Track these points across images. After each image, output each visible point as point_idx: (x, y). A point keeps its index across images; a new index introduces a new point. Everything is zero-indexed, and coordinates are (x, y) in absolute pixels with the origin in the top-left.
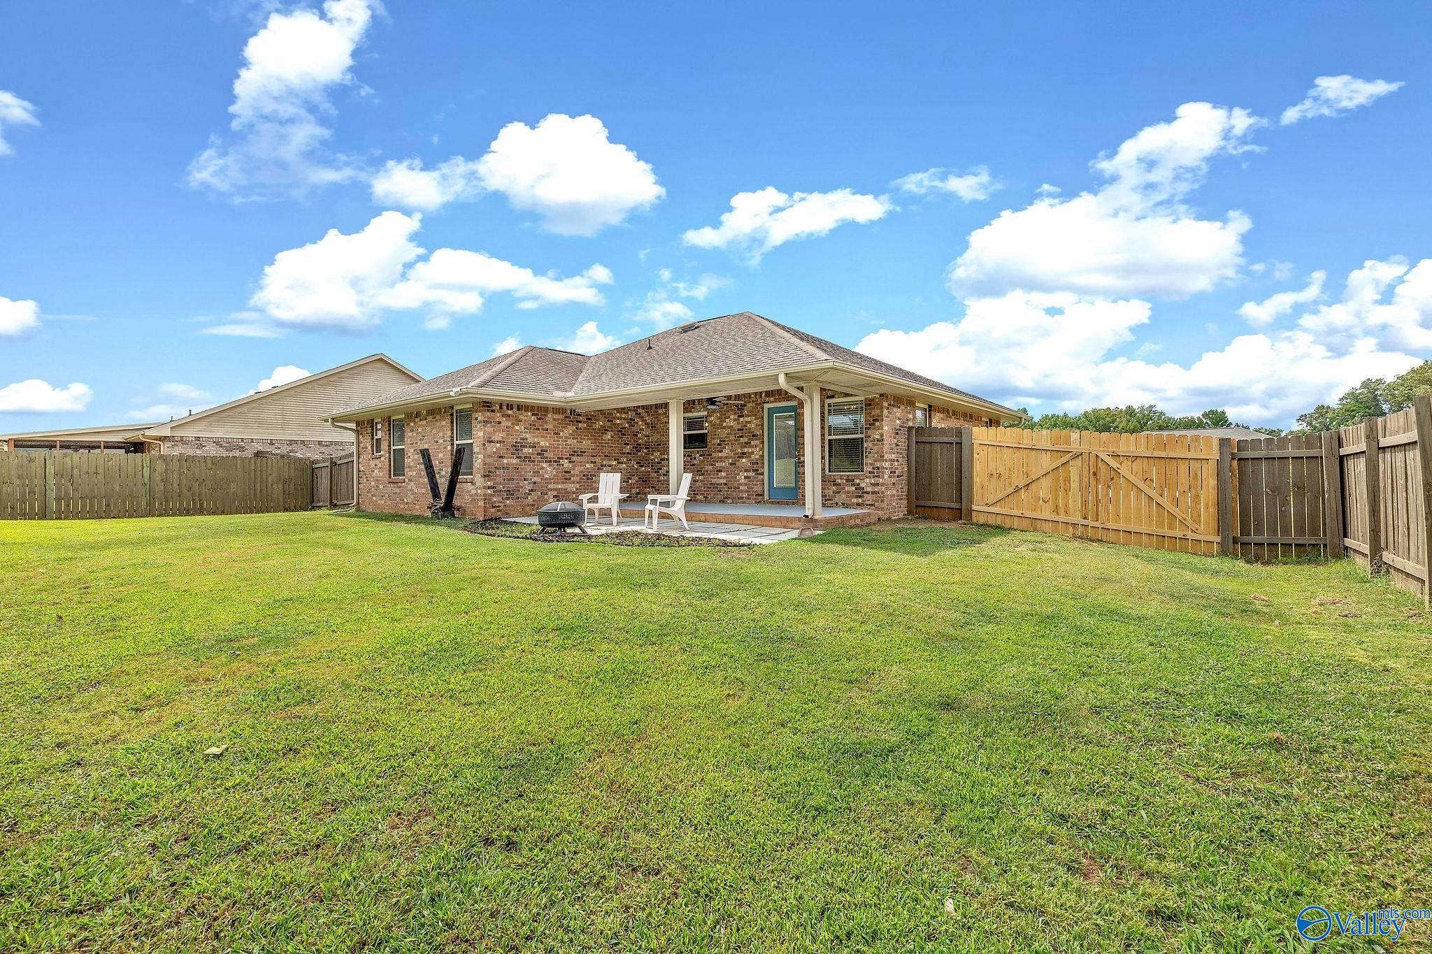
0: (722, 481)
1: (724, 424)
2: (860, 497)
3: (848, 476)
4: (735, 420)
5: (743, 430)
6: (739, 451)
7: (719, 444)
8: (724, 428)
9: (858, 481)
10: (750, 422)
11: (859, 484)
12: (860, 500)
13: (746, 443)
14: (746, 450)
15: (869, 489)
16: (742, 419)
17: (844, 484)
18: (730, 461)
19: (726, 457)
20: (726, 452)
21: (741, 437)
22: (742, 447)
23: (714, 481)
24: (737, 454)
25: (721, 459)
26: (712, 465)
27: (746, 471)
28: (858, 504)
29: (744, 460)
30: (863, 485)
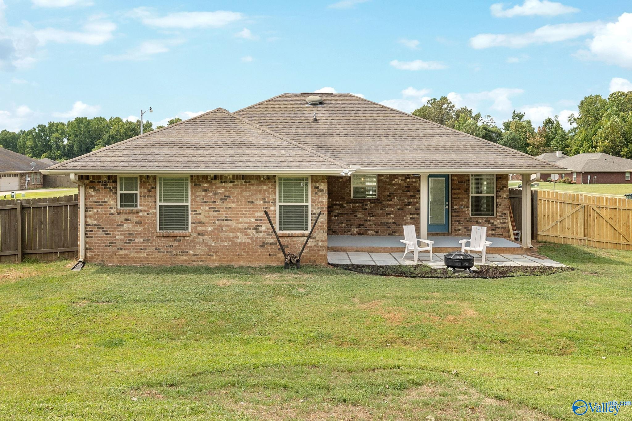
0: (391, 221)
1: (393, 182)
2: (494, 230)
3: (487, 218)
4: (402, 180)
5: (409, 187)
6: (406, 200)
7: (388, 196)
8: (394, 185)
9: (492, 221)
10: (415, 182)
11: (493, 223)
12: (494, 232)
13: (412, 196)
14: (412, 200)
15: (499, 226)
16: (408, 180)
17: (484, 223)
18: (398, 207)
19: (395, 205)
20: (395, 201)
21: (408, 191)
22: (408, 198)
23: (384, 220)
24: (404, 203)
25: (390, 206)
26: (382, 209)
27: (411, 214)
28: (493, 234)
29: (410, 207)
30: (495, 223)
